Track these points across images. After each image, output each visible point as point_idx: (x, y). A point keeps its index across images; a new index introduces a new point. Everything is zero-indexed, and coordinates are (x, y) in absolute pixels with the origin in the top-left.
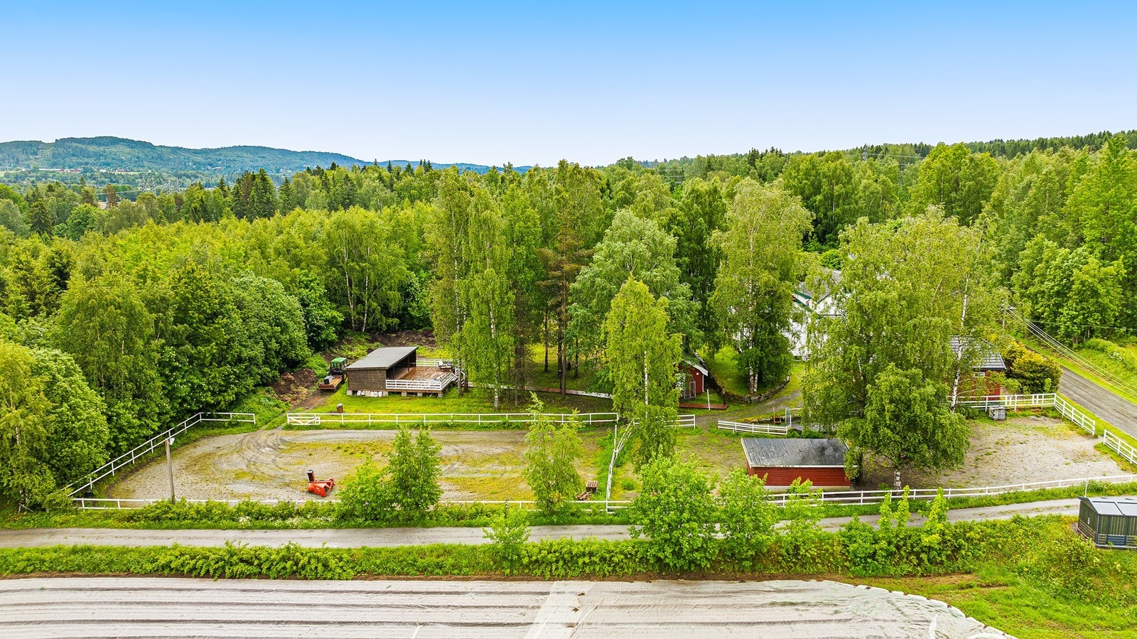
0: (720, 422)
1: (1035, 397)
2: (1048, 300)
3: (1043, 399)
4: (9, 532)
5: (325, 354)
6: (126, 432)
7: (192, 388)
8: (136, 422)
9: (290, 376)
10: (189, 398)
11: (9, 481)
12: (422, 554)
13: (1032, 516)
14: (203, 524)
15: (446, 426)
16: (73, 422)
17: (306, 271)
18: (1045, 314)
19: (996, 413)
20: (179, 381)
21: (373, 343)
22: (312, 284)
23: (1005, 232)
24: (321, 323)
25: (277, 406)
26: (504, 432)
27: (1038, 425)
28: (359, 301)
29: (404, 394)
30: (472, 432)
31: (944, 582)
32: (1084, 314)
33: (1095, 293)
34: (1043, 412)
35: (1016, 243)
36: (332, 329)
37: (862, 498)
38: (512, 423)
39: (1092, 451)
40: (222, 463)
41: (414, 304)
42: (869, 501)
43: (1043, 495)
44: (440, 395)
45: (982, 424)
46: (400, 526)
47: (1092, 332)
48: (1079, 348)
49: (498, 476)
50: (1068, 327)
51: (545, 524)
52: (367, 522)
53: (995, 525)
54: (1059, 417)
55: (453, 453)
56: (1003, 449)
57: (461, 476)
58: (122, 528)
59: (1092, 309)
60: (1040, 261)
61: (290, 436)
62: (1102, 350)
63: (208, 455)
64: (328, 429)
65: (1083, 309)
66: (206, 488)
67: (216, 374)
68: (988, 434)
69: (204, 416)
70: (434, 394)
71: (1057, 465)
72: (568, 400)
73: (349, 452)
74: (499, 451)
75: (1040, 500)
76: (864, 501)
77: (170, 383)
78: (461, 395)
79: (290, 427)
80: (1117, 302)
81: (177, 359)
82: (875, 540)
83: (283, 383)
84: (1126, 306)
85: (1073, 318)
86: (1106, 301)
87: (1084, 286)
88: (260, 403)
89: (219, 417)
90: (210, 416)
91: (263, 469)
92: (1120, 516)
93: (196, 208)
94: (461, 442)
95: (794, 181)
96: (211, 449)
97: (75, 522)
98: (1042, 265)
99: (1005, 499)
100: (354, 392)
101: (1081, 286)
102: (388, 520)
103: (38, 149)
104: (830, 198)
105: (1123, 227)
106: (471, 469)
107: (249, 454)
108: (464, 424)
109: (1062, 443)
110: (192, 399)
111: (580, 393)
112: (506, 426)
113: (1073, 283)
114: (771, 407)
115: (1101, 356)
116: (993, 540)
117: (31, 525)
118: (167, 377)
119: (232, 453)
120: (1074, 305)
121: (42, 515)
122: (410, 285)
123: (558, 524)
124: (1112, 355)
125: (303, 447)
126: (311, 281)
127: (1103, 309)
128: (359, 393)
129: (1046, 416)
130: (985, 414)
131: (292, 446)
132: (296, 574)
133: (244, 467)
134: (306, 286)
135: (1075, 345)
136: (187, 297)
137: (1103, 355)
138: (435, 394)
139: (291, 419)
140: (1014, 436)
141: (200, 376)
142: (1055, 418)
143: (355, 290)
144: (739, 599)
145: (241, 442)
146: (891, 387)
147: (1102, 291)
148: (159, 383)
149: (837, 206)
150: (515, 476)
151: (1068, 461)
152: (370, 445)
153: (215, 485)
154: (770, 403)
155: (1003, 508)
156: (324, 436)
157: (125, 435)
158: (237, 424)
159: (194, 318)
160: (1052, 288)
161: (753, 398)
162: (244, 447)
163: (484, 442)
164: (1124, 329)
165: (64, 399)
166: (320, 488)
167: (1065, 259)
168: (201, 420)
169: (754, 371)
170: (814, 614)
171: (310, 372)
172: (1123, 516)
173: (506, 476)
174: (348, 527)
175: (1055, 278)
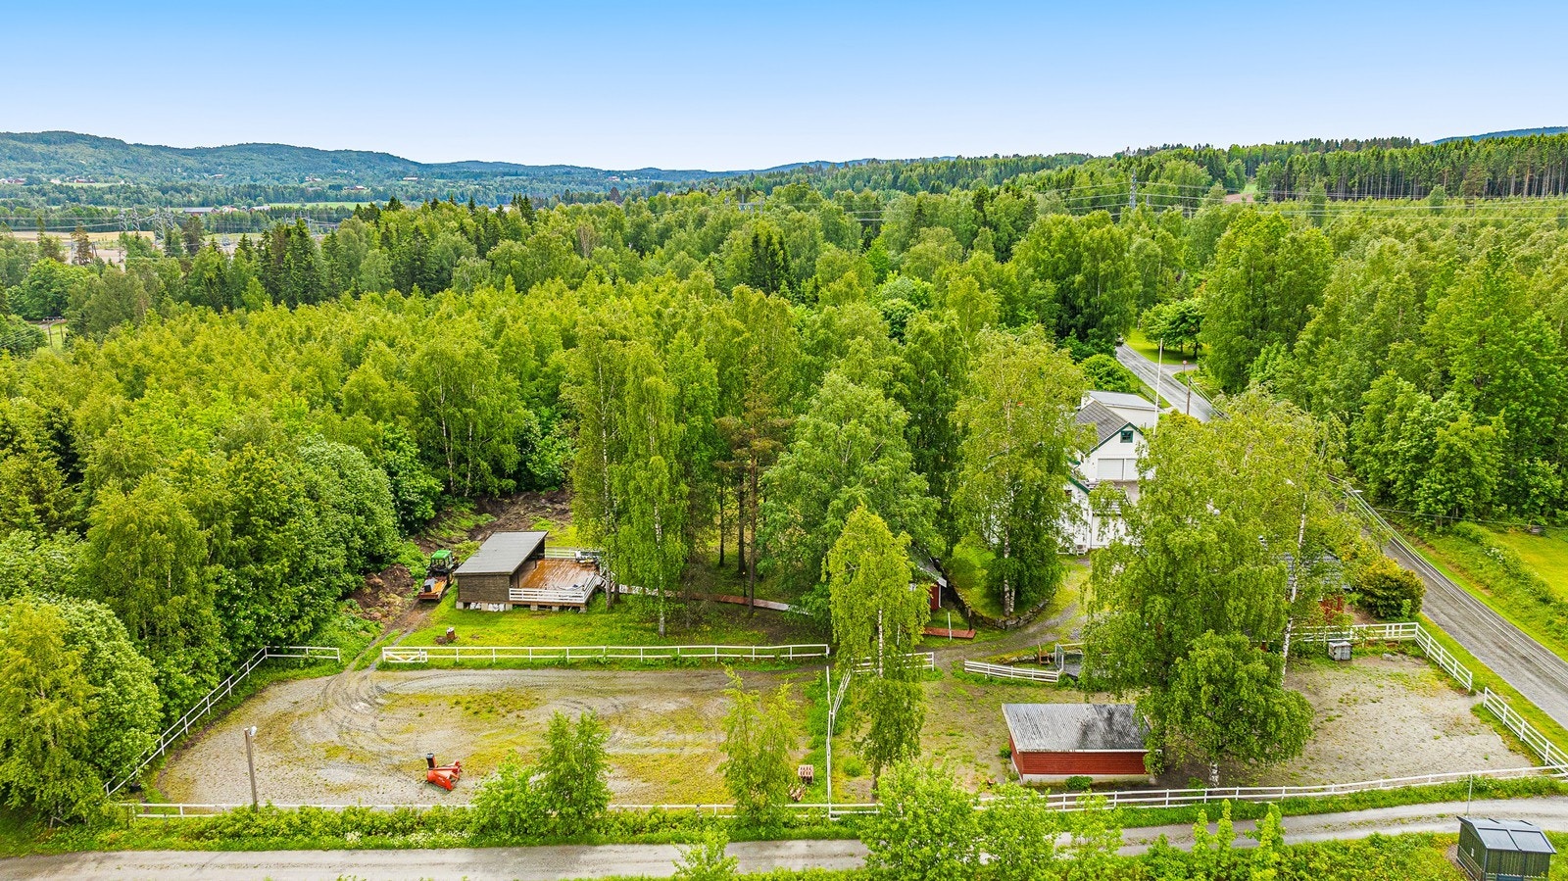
0: (968, 663)
1: (1390, 628)
2: (1403, 464)
3: (1400, 630)
4: (42, 859)
5: (419, 538)
6: (179, 698)
7: (258, 621)
8: (191, 681)
9: (378, 580)
10: (254, 635)
11: (42, 792)
13: (1395, 832)
14: (298, 841)
15: (597, 663)
16: (120, 704)
17: (392, 424)
18: (1399, 483)
19: (1338, 652)
20: (242, 614)
21: (480, 514)
22: (401, 444)
23: (1342, 359)
24: (414, 498)
25: (364, 629)
26: (677, 672)
27: (1396, 669)
28: (461, 459)
29: (534, 608)
30: (631, 674)
32: (1451, 489)
33: (1467, 461)
34: (1401, 648)
35: (1358, 376)
36: (430, 504)
37: (1167, 799)
38: (685, 659)
39: (1469, 717)
40: (303, 730)
41: (535, 457)
42: (1177, 802)
43: (1408, 796)
44: (583, 610)
45: (1318, 667)
46: (558, 843)
47: (1462, 511)
48: (1443, 533)
49: (676, 752)
50: (1430, 505)
51: (750, 840)
52: (515, 839)
53: (1347, 849)
54: (1422, 657)
55: (611, 711)
56: (1350, 711)
57: (627, 751)
58: (190, 849)
59: (1463, 482)
60: (1390, 410)
61: (388, 681)
62: (1476, 541)
63: (284, 717)
64: (438, 668)
65: (1450, 481)
66: (291, 775)
67: (287, 597)
68: (1331, 684)
69: (270, 651)
70: (574, 608)
71: (1423, 741)
72: (757, 618)
73: (470, 711)
74: (672, 707)
75: (1404, 804)
76: (1170, 802)
77: (230, 618)
78: (611, 609)
79: (385, 666)
80: (1496, 472)
81: (238, 585)
82: (1189, 871)
83: (368, 590)
84: (1508, 476)
85: (1437, 493)
86: (1481, 472)
87: (1451, 450)
88: (342, 628)
89: (290, 651)
90: (280, 651)
91: (362, 741)
92: (1515, 852)
93: (210, 280)
94: (620, 691)
95: (1043, 253)
96: (287, 705)
97: (127, 841)
98: (1395, 415)
99: (1357, 801)
100: (467, 604)
101: (1447, 451)
102: (542, 834)
104: (1093, 279)
105: (1504, 368)
106: (639, 739)
107: (339, 714)
108: (621, 660)
109: (1429, 703)
110: (258, 636)
111: (774, 605)
112: (676, 663)
113: (1436, 446)
114: (1034, 636)
115: (1475, 549)
116: (1345, 871)
117: (69, 848)
118: (226, 609)
119: (315, 713)
120: (1438, 476)
121: (82, 830)
122: (528, 430)
123: (767, 839)
124: (1489, 551)
125: (408, 701)
126: (400, 439)
127: (1477, 483)
128: (472, 606)
129: (1405, 654)
130: (1325, 654)
131: (396, 699)
133: (335, 738)
134: (393, 447)
135: (1439, 529)
136: (248, 499)
137: (1478, 548)
138: (576, 608)
139: (387, 654)
140: (1364, 688)
141: (267, 603)
142: (1417, 657)
143: (456, 445)
145: (324, 692)
146: (1209, 663)
147: (1477, 459)
148: (216, 621)
149: (1104, 290)
150: (699, 751)
151: (1438, 733)
152: (498, 697)
153: (302, 770)
154: (1031, 630)
155: (1354, 816)
156: (434, 682)
157: (178, 701)
158: (316, 663)
159: (259, 526)
160: (1408, 451)
161: (1009, 623)
162: (330, 701)
163: (650, 692)
164: (1504, 507)
165: (108, 673)
166: (445, 778)
167: (1425, 411)
168: (266, 656)
169: (1010, 585)
171: (402, 571)
172: (1520, 852)
173: (687, 751)
174: (490, 845)
175: (1412, 435)
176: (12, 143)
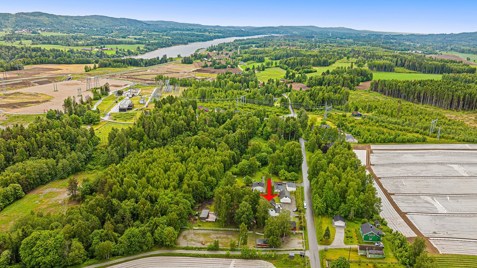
0: (256, 233)
12: (218, 255)
14: (192, 250)
15: (217, 230)
19: (294, 234)
22: (191, 197)
26: (225, 231)
27: (299, 236)
29: (209, 222)
31: (274, 261)
34: (300, 234)
37: (269, 249)
39: (302, 242)
40: (188, 237)
44: (215, 222)
45: (291, 235)
46: (215, 251)
49: (225, 241)
52: (212, 250)
55: (219, 236)
56: (291, 241)
61: (194, 231)
63: (185, 236)
66: (189, 243)
68: (291, 238)
70: (213, 222)
71: (296, 245)
73: (204, 235)
74: (225, 236)
75: (289, 251)
78: (218, 222)
82: (267, 256)
83: (189, 218)
88: (188, 224)
89: (184, 227)
91: (194, 239)
94: (220, 234)
96: (185, 234)
100: (201, 221)
103: (9, 18)
106: (222, 240)
107: (191, 235)
112: (225, 230)
116: (280, 256)
123: (233, 251)
131: (196, 233)
132: (205, 257)
133: (191, 238)
139: (193, 228)
140: (294, 238)
142: (302, 235)
144: (252, 262)
145: (188, 233)
150: (227, 242)
151: (298, 244)
152: (207, 234)
156: (200, 231)
158: (187, 229)
161: (261, 228)
163: (222, 234)
166: (203, 244)
170: (259, 264)
171: (192, 215)
174: (209, 251)
176: (24, 16)
